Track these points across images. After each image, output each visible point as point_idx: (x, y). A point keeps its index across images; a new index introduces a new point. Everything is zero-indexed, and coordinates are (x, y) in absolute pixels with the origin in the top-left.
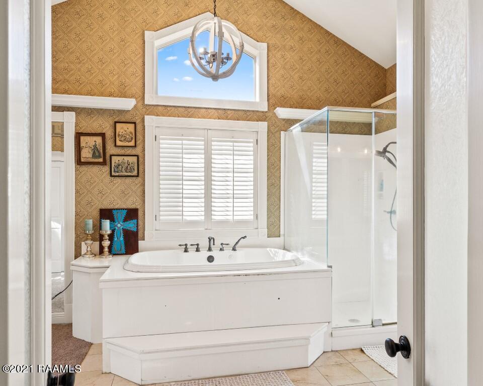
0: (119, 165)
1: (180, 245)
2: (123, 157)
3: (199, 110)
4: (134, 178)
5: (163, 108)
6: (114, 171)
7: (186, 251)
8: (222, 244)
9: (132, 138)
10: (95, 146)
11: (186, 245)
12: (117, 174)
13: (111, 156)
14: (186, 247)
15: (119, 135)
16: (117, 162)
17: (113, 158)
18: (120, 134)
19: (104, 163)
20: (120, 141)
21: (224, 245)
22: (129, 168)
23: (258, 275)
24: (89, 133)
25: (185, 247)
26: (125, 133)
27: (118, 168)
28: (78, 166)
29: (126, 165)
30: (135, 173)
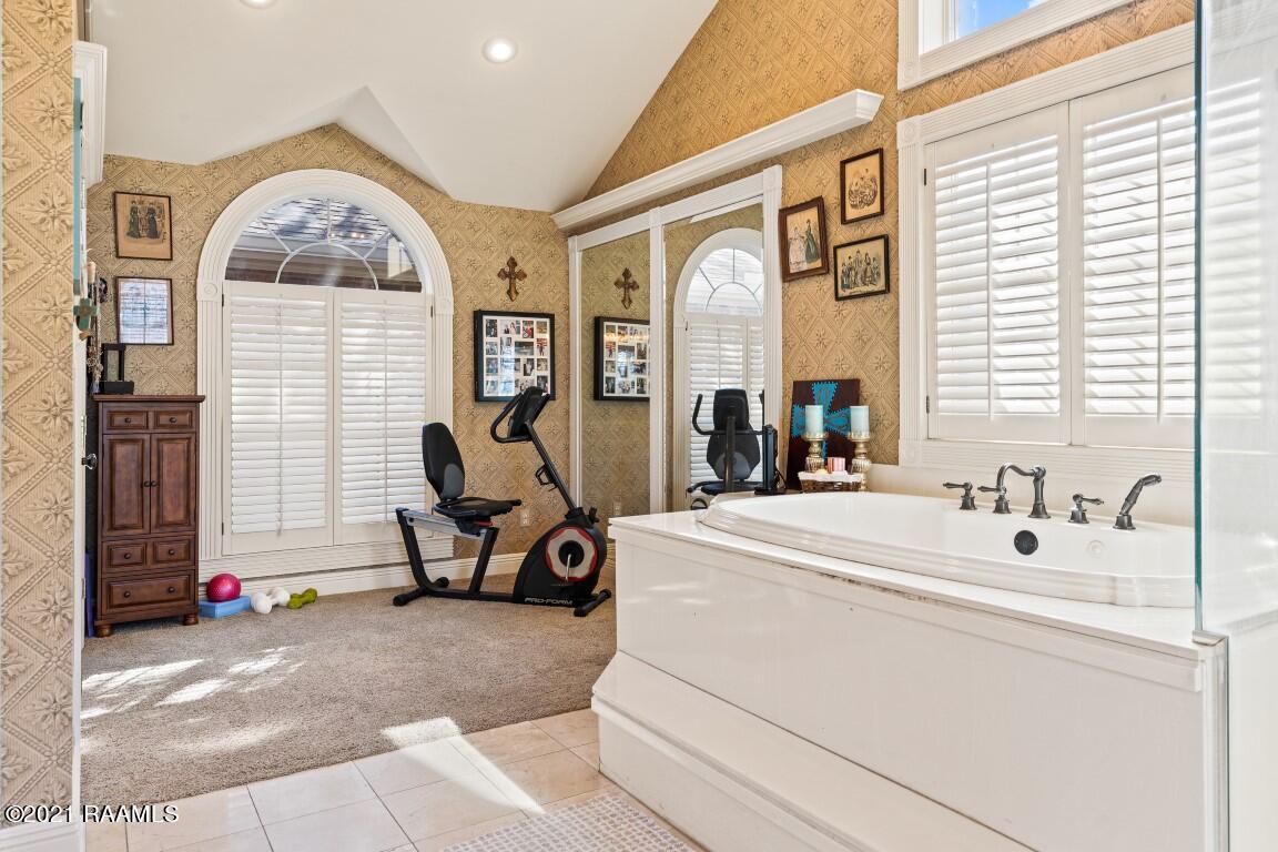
0: (850, 269)
1: (949, 485)
2: (855, 248)
3: (1042, 45)
4: (882, 297)
5: (943, 82)
6: (843, 286)
7: (968, 504)
8: (1076, 497)
9: (875, 195)
10: (808, 232)
11: (967, 487)
12: (847, 292)
13: (836, 248)
14: (967, 494)
15: (851, 192)
16: (847, 262)
17: (839, 252)
18: (853, 189)
19: (823, 271)
20: (854, 206)
21: (1084, 504)
22: (869, 274)
23: (885, 589)
24: (802, 204)
25: (962, 491)
26: (862, 183)
27: (848, 276)
28: (787, 284)
29: (864, 265)
30: (881, 285)
